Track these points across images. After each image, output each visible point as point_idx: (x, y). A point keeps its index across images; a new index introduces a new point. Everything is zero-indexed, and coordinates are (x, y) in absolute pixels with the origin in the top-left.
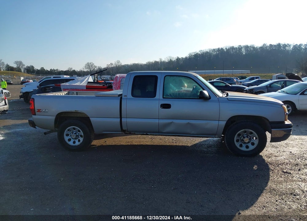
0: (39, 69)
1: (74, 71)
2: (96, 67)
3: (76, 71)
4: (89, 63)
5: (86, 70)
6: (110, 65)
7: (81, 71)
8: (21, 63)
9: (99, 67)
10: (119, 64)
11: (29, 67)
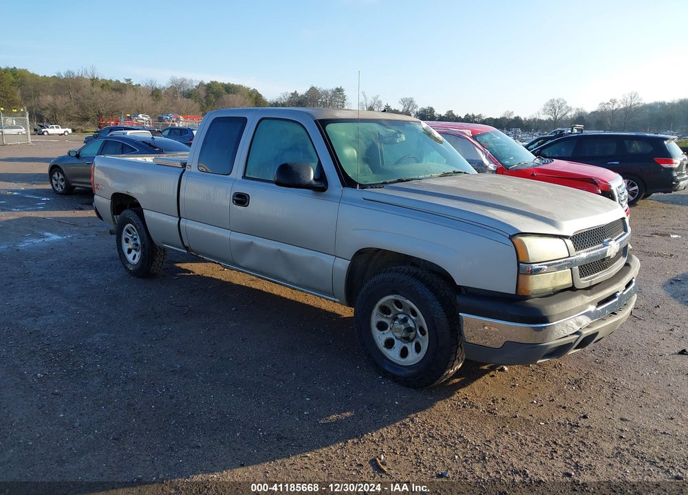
0: (443, 115)
1: (517, 119)
2: (570, 110)
3: (523, 119)
4: (556, 100)
5: (544, 117)
6: (608, 104)
7: (535, 119)
8: (411, 102)
9: (578, 109)
10: (635, 102)
11: (425, 110)
